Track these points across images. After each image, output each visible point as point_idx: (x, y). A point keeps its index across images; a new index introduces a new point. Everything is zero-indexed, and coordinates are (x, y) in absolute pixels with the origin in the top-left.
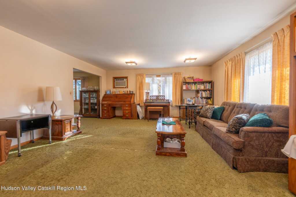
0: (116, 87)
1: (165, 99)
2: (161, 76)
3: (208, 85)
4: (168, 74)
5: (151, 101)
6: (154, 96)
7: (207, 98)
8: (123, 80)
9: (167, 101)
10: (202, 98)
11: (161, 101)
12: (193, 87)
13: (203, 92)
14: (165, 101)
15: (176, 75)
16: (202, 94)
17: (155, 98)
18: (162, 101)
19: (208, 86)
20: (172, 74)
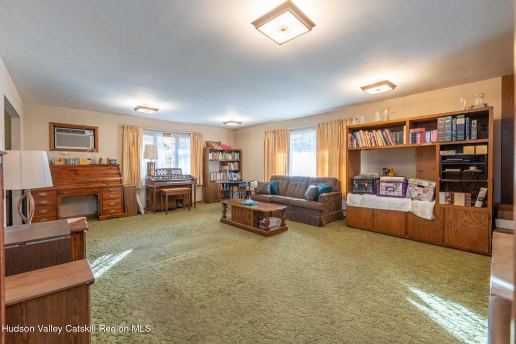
0: (57, 147)
1: (184, 174)
2: (172, 135)
3: (236, 154)
4: (184, 134)
5: (161, 178)
6: (163, 170)
7: (235, 172)
8: (84, 133)
9: (187, 177)
10: (230, 171)
11: (177, 178)
12: (221, 157)
13: (231, 163)
14: (184, 177)
15: (195, 137)
16: (230, 166)
17: (165, 173)
18: (179, 178)
19: (237, 156)
20: (189, 134)
